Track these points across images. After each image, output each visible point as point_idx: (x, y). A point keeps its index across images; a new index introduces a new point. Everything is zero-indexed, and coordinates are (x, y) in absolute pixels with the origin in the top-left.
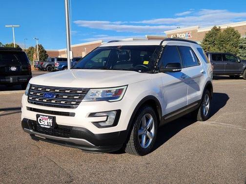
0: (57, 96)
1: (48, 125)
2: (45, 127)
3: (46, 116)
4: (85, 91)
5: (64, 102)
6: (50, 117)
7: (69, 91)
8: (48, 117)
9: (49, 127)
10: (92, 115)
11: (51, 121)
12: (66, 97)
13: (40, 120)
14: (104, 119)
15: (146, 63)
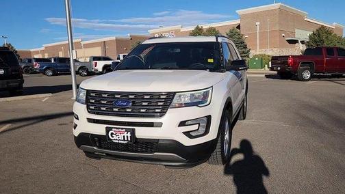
0: (133, 103)
1: (124, 140)
2: (120, 142)
3: (123, 129)
4: (170, 96)
5: (144, 111)
6: (127, 130)
7: (148, 97)
8: (124, 130)
9: (126, 142)
10: (182, 124)
11: (129, 135)
12: (146, 104)
13: (112, 134)
14: (196, 127)
15: (211, 61)
